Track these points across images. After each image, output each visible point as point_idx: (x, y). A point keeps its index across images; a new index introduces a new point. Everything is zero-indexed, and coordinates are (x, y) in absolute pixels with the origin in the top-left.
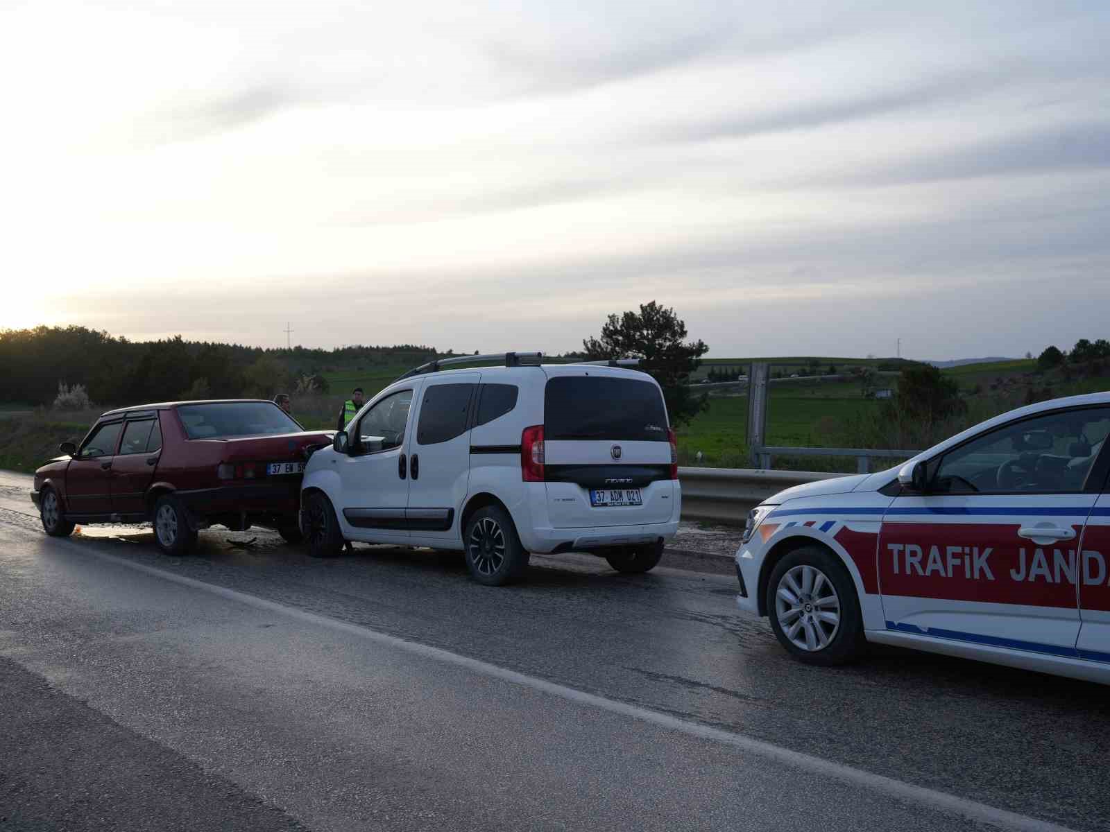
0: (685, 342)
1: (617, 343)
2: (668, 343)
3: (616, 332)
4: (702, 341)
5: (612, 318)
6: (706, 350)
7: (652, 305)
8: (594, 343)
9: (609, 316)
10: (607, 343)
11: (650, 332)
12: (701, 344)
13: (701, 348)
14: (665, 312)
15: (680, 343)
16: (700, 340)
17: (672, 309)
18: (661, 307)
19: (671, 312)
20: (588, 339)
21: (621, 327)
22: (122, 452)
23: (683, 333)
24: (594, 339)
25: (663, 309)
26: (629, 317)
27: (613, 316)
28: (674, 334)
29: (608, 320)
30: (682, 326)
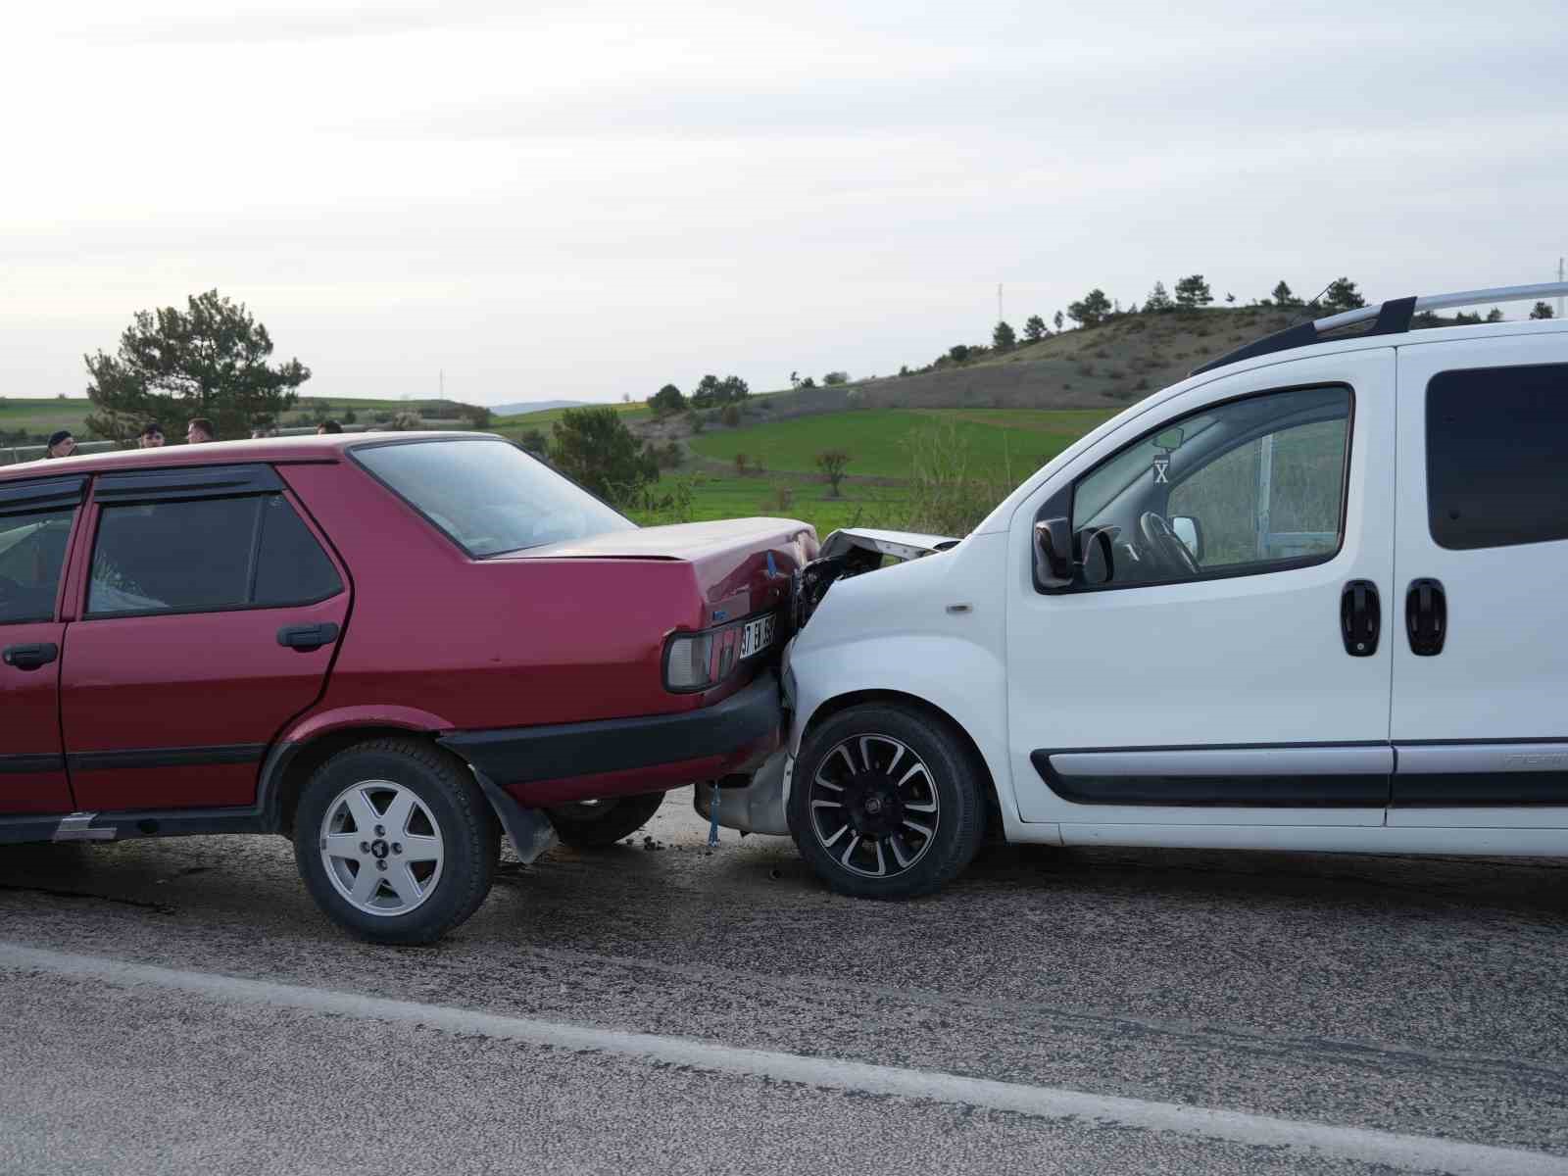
0: (273, 362)
1: (150, 362)
2: (240, 364)
3: (148, 342)
4: (299, 361)
5: (143, 319)
6: (306, 376)
7: (210, 298)
8: (106, 362)
9: (136, 315)
10: (130, 360)
11: (206, 343)
12: (297, 366)
13: (296, 374)
14: (233, 310)
15: (263, 363)
16: (295, 360)
17: (243, 305)
18: (227, 301)
19: (243, 310)
20: (93, 354)
21: (158, 332)
22: (93, 608)
23: (269, 347)
24: (104, 354)
25: (230, 306)
26: (170, 317)
27: (144, 314)
28: (253, 348)
29: (134, 322)
30: (262, 332)
